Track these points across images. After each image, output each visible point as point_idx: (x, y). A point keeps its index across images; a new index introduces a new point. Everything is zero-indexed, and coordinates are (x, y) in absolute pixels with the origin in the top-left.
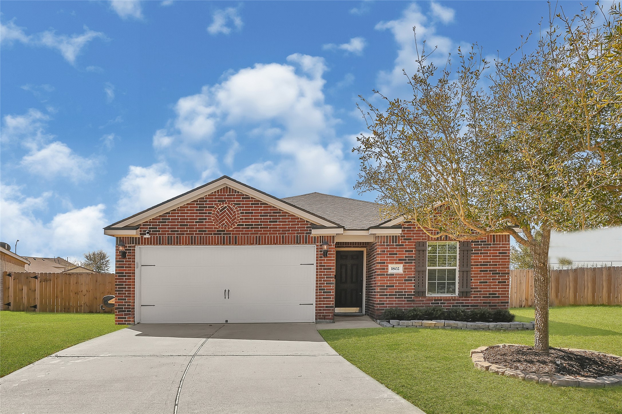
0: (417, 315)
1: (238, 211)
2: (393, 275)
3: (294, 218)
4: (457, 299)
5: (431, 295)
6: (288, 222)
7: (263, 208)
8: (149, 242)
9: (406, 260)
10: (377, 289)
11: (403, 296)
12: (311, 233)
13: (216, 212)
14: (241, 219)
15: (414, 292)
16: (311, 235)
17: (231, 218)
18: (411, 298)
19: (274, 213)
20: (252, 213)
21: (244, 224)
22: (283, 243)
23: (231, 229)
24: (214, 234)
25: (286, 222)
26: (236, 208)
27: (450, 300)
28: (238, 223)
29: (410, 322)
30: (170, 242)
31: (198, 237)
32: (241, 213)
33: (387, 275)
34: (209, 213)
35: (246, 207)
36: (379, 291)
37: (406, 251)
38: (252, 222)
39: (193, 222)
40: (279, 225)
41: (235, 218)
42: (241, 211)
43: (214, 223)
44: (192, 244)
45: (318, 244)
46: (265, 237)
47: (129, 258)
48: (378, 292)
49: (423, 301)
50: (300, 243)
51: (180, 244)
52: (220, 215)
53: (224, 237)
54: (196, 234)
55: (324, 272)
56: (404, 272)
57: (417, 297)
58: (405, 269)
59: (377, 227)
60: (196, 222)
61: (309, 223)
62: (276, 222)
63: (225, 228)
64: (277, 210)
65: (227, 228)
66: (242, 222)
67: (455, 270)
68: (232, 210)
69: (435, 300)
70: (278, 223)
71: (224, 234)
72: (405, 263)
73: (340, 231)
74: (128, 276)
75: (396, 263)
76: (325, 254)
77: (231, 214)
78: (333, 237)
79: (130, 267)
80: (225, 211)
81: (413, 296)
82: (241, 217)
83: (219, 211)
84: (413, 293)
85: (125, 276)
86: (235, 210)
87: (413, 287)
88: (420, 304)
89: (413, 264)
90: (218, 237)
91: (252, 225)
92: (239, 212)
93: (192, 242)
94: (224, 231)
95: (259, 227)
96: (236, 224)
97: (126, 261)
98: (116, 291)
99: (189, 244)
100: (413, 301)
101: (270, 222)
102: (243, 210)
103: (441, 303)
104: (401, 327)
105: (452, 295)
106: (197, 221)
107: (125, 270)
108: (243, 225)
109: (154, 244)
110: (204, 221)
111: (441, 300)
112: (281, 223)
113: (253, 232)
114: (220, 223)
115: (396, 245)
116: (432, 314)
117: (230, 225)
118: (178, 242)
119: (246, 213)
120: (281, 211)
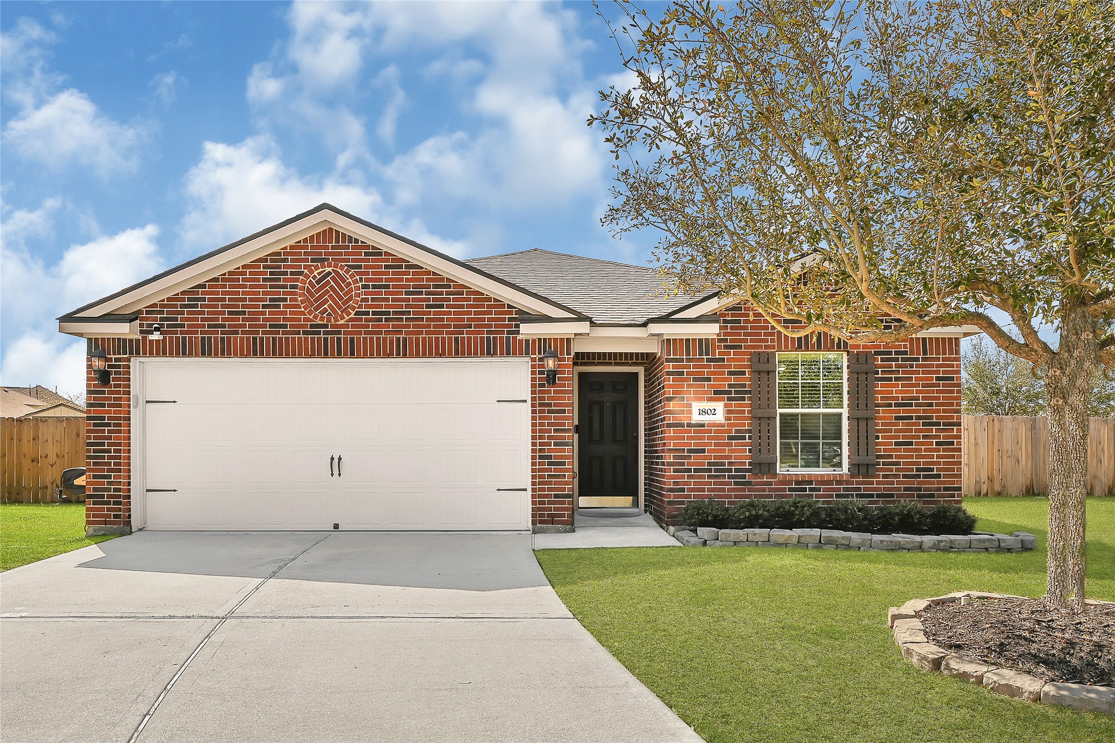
0: (757, 517)
1: (356, 282)
2: (703, 425)
3: (480, 298)
4: (845, 481)
5: (788, 471)
6: (469, 306)
7: (411, 276)
8: (160, 350)
9: (729, 392)
10: (668, 458)
11: (727, 474)
12: (518, 332)
13: (307, 284)
14: (363, 300)
15: (750, 464)
16: (519, 337)
17: (340, 298)
18: (744, 477)
19: (436, 286)
20: (387, 287)
21: (371, 310)
22: (457, 353)
23: (342, 322)
24: (305, 333)
25: (462, 306)
26: (352, 276)
27: (830, 482)
28: (356, 310)
29: (741, 534)
30: (206, 351)
31: (268, 339)
32: (364, 287)
33: (689, 425)
34: (292, 287)
35: (374, 273)
36: (672, 460)
37: (731, 373)
38: (387, 306)
39: (257, 306)
40: (448, 313)
41: (350, 299)
42: (363, 283)
43: (303, 309)
44: (255, 354)
45: (535, 356)
46: (417, 339)
47: (116, 386)
48: (669, 464)
49: (770, 483)
50: (495, 354)
51: (229, 354)
52: (317, 291)
53: (326, 340)
54: (264, 333)
55: (549, 418)
56: (727, 419)
57: (756, 476)
58: (729, 412)
59: (665, 319)
60: (264, 306)
61: (514, 310)
62: (442, 306)
63: (329, 320)
64: (442, 279)
65: (333, 320)
66: (367, 306)
67: (840, 415)
68: (344, 281)
69: (797, 483)
70: (445, 309)
71: (325, 333)
72: (729, 399)
73: (584, 327)
74: (115, 425)
75: (710, 399)
76: (551, 378)
77: (342, 289)
78: (568, 340)
79: (120, 406)
80: (328, 282)
81: (747, 474)
82: (363, 297)
83: (314, 281)
84: (747, 467)
85: (108, 425)
86: (350, 280)
87: (748, 454)
88: (764, 490)
89: (746, 402)
90: (313, 339)
91: (388, 313)
92: (358, 285)
93: (255, 350)
94: (326, 326)
95: (404, 317)
96: (351, 312)
97: (110, 392)
98: (88, 457)
99: (247, 356)
100: (749, 483)
101: (428, 306)
102: (367, 280)
103: (811, 490)
104: (721, 543)
105: (835, 470)
106: (265, 303)
107: (108, 412)
108: (367, 313)
109: (171, 355)
110: (282, 303)
111: (810, 483)
112: (452, 310)
113: (391, 329)
114: (316, 309)
115: (708, 360)
116: (792, 514)
117: (340, 313)
118: (225, 351)
119: (374, 287)
120: (452, 284)
